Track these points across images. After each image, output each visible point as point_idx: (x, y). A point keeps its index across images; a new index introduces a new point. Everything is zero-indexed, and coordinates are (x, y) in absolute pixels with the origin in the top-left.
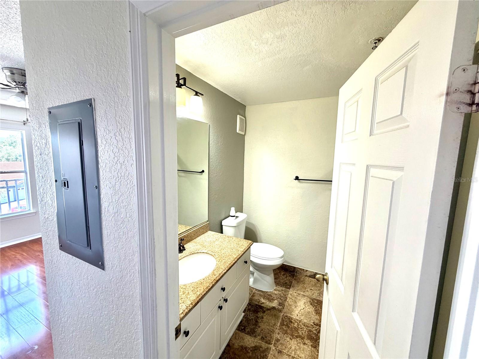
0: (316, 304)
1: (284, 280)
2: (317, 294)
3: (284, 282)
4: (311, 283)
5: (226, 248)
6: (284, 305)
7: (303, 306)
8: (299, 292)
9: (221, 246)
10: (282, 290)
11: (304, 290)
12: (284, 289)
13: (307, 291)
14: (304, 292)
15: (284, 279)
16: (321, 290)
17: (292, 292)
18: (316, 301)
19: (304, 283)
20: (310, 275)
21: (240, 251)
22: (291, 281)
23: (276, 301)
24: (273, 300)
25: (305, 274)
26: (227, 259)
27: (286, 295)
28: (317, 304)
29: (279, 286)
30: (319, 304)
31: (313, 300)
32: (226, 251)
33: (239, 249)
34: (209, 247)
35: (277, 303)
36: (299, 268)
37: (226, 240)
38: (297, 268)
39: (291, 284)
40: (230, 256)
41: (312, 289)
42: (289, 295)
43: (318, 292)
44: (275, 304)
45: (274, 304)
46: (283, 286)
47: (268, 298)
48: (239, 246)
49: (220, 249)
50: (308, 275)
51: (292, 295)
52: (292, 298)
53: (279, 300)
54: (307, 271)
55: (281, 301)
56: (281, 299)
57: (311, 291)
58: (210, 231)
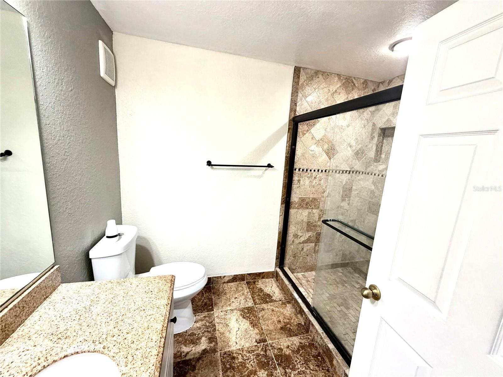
0: (249, 315)
1: (202, 301)
2: (243, 301)
3: (203, 304)
4: (232, 290)
5: (128, 314)
6: (216, 338)
7: (237, 326)
8: (225, 308)
9: (114, 314)
10: (205, 317)
11: (229, 303)
12: (206, 313)
13: (233, 302)
14: (230, 305)
15: (201, 299)
16: (245, 294)
17: (217, 313)
18: (246, 311)
19: (225, 294)
20: (228, 280)
21: (162, 307)
22: (210, 297)
23: (204, 338)
24: (199, 339)
25: (223, 281)
26: (143, 344)
27: (212, 322)
28: (248, 313)
29: (199, 313)
30: (251, 312)
31: (242, 310)
32: (130, 321)
33: (158, 302)
34: (80, 333)
35: (206, 340)
36: (215, 277)
37: (118, 293)
38: (213, 278)
39: (212, 302)
40: (147, 331)
41: (236, 296)
42: (217, 320)
43: (243, 297)
44: (204, 344)
45: (202, 345)
46: (204, 310)
47: (192, 340)
48: (153, 295)
49: (112, 323)
50: (226, 281)
51: (220, 317)
52: (221, 322)
53: (206, 334)
54: (225, 276)
55: (209, 334)
56: (209, 332)
57: (236, 299)
58: (64, 285)
